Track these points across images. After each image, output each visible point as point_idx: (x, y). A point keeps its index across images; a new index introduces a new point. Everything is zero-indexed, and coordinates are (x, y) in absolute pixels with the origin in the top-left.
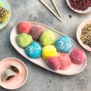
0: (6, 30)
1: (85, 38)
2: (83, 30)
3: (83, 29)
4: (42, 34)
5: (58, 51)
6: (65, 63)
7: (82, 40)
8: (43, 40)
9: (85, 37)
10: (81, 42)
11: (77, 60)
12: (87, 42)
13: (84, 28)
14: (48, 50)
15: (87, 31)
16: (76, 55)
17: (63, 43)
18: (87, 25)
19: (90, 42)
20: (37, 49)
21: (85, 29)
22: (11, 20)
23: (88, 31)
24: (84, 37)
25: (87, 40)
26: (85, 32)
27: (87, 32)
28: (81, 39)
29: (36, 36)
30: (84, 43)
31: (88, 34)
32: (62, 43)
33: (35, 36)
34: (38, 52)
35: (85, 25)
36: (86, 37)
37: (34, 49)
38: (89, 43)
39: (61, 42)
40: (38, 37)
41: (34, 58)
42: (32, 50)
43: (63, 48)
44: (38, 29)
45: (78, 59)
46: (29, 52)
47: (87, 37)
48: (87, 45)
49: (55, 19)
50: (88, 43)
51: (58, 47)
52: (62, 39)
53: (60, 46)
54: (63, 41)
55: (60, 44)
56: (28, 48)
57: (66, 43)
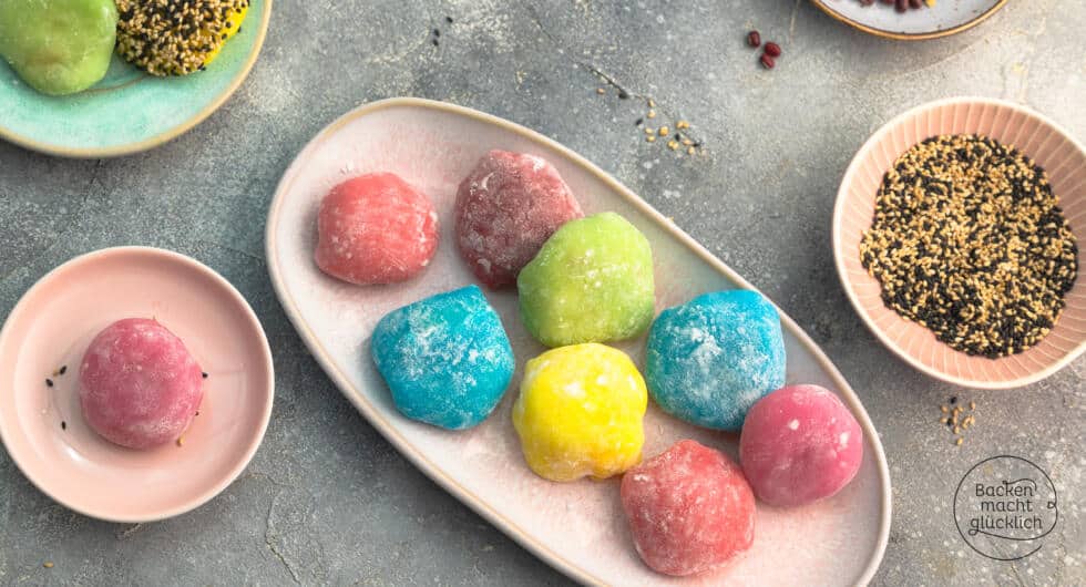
0: (217, 140)
1: (906, 259)
2: (887, 181)
4: (548, 235)
5: (657, 404)
6: (697, 527)
7: (878, 276)
9: (904, 251)
10: (862, 291)
12: (916, 295)
13: (901, 167)
14: (575, 390)
15: (920, 192)
17: (718, 351)
18: (926, 142)
19: (942, 291)
20: (474, 355)
21: (910, 181)
22: (268, 53)
23: (935, 197)
24: (898, 245)
25: (919, 274)
26: (903, 207)
27: (925, 207)
28: (866, 262)
30: (888, 302)
31: (927, 227)
32: (709, 348)
34: (471, 380)
35: (908, 145)
36: (909, 248)
37: (443, 345)
38: (930, 300)
39: (696, 334)
40: (506, 257)
41: (426, 418)
42: (426, 351)
43: (703, 393)
44: (520, 186)
47: (922, 250)
48: (916, 319)
50: (922, 301)
51: (667, 372)
52: (707, 314)
53: (682, 369)
54: (717, 335)
55: (686, 356)
56: (403, 326)
57: (739, 351)
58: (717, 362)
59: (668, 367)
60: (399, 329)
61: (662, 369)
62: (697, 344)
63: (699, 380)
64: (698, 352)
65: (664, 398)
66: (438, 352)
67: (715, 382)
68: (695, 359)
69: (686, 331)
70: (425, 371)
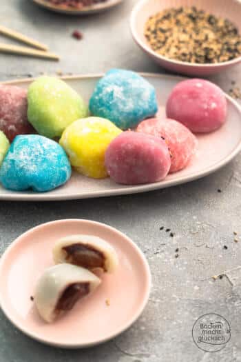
3: (149, 33)
11: (207, 110)
14: (87, 130)
15: (161, 34)
16: (191, 101)
17: (122, 89)
20: (45, 146)
29: (8, 116)
32: (118, 90)
33: (6, 119)
34: (53, 154)
37: (32, 152)
40: (17, 117)
42: (29, 159)
43: (130, 106)
45: (205, 106)
46: (22, 169)
49: (31, 63)
51: (110, 110)
52: (105, 81)
53: (115, 104)
54: (116, 84)
55: (112, 99)
56: (11, 162)
57: (128, 83)
58: (125, 92)
59: (109, 108)
60: (11, 164)
61: (108, 111)
62: (112, 92)
63: (124, 103)
64: (115, 94)
65: (118, 120)
66: (33, 155)
67: (130, 99)
68: (117, 97)
69: (104, 92)
70: (36, 164)
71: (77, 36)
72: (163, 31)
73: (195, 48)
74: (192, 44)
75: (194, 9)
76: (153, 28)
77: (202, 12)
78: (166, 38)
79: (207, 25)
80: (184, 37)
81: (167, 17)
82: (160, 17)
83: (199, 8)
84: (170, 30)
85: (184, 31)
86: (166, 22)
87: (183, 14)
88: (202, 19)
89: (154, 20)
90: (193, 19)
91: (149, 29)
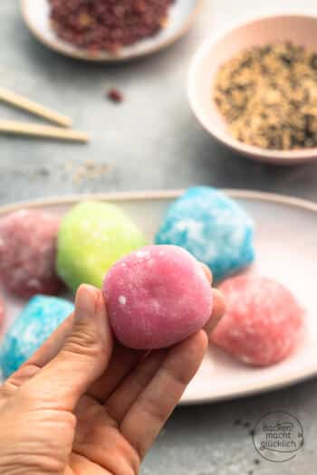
8: (78, 263)
71: (115, 97)
72: (241, 88)
73: (289, 115)
74: (286, 108)
75: (289, 46)
76: (225, 85)
77: (301, 49)
78: (246, 100)
79: (309, 71)
80: (273, 96)
81: (246, 63)
82: (237, 65)
83: (296, 43)
84: (252, 84)
85: (274, 86)
86: (246, 72)
87: (273, 56)
88: (302, 61)
89: (227, 72)
90: (287, 61)
91: (219, 88)
